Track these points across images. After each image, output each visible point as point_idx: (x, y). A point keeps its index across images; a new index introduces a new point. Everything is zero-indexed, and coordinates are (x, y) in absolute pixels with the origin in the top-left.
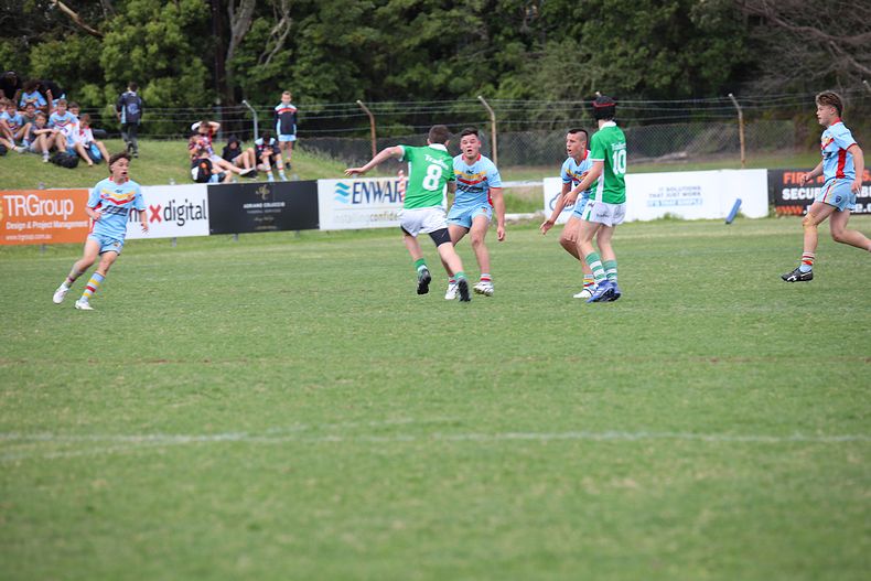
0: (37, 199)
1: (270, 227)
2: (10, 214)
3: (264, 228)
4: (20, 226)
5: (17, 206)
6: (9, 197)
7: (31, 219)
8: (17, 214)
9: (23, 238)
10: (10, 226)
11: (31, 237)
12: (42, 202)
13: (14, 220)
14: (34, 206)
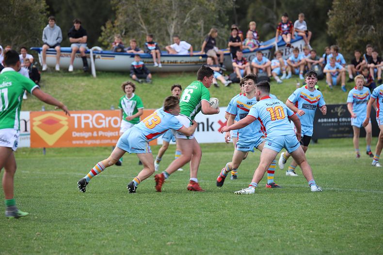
0: (103, 117)
1: (345, 135)
2: (76, 126)
3: (339, 135)
4: (87, 135)
5: (83, 121)
6: (75, 116)
7: (98, 130)
8: (83, 126)
9: (89, 142)
10: (75, 134)
11: (98, 142)
12: (108, 119)
13: (79, 130)
14: (100, 121)
